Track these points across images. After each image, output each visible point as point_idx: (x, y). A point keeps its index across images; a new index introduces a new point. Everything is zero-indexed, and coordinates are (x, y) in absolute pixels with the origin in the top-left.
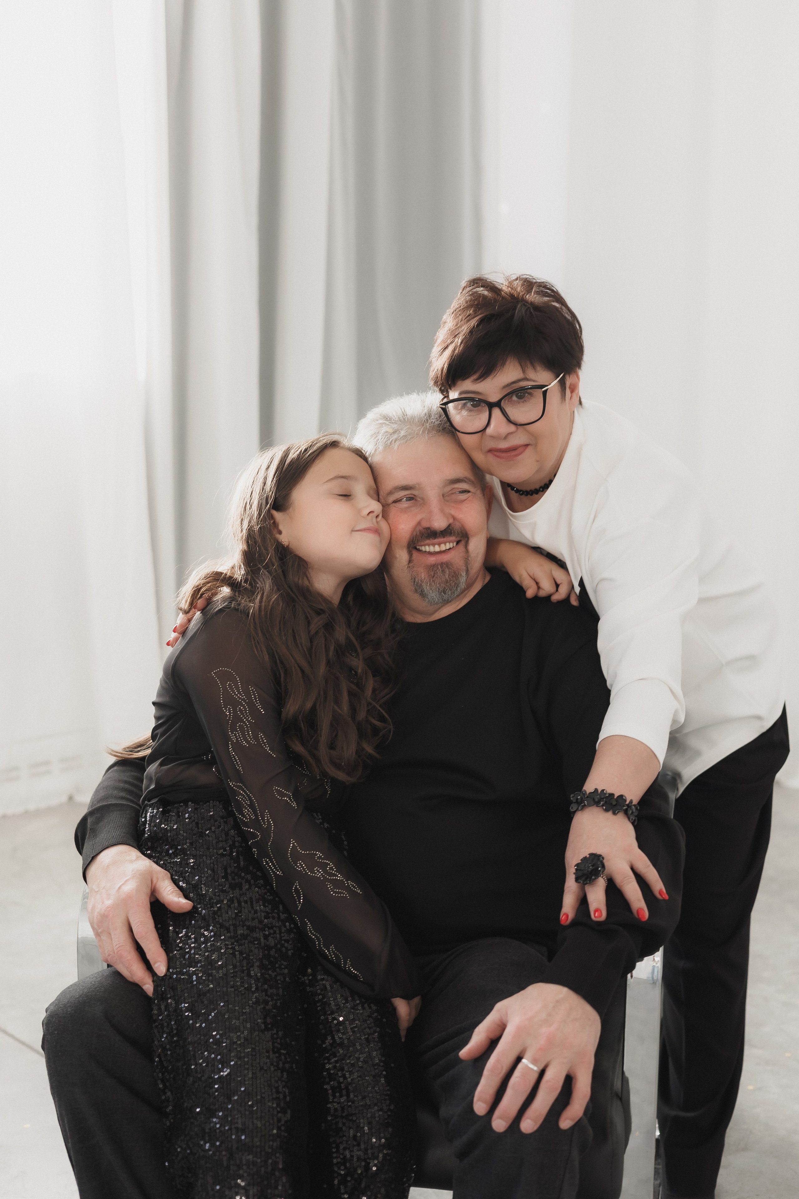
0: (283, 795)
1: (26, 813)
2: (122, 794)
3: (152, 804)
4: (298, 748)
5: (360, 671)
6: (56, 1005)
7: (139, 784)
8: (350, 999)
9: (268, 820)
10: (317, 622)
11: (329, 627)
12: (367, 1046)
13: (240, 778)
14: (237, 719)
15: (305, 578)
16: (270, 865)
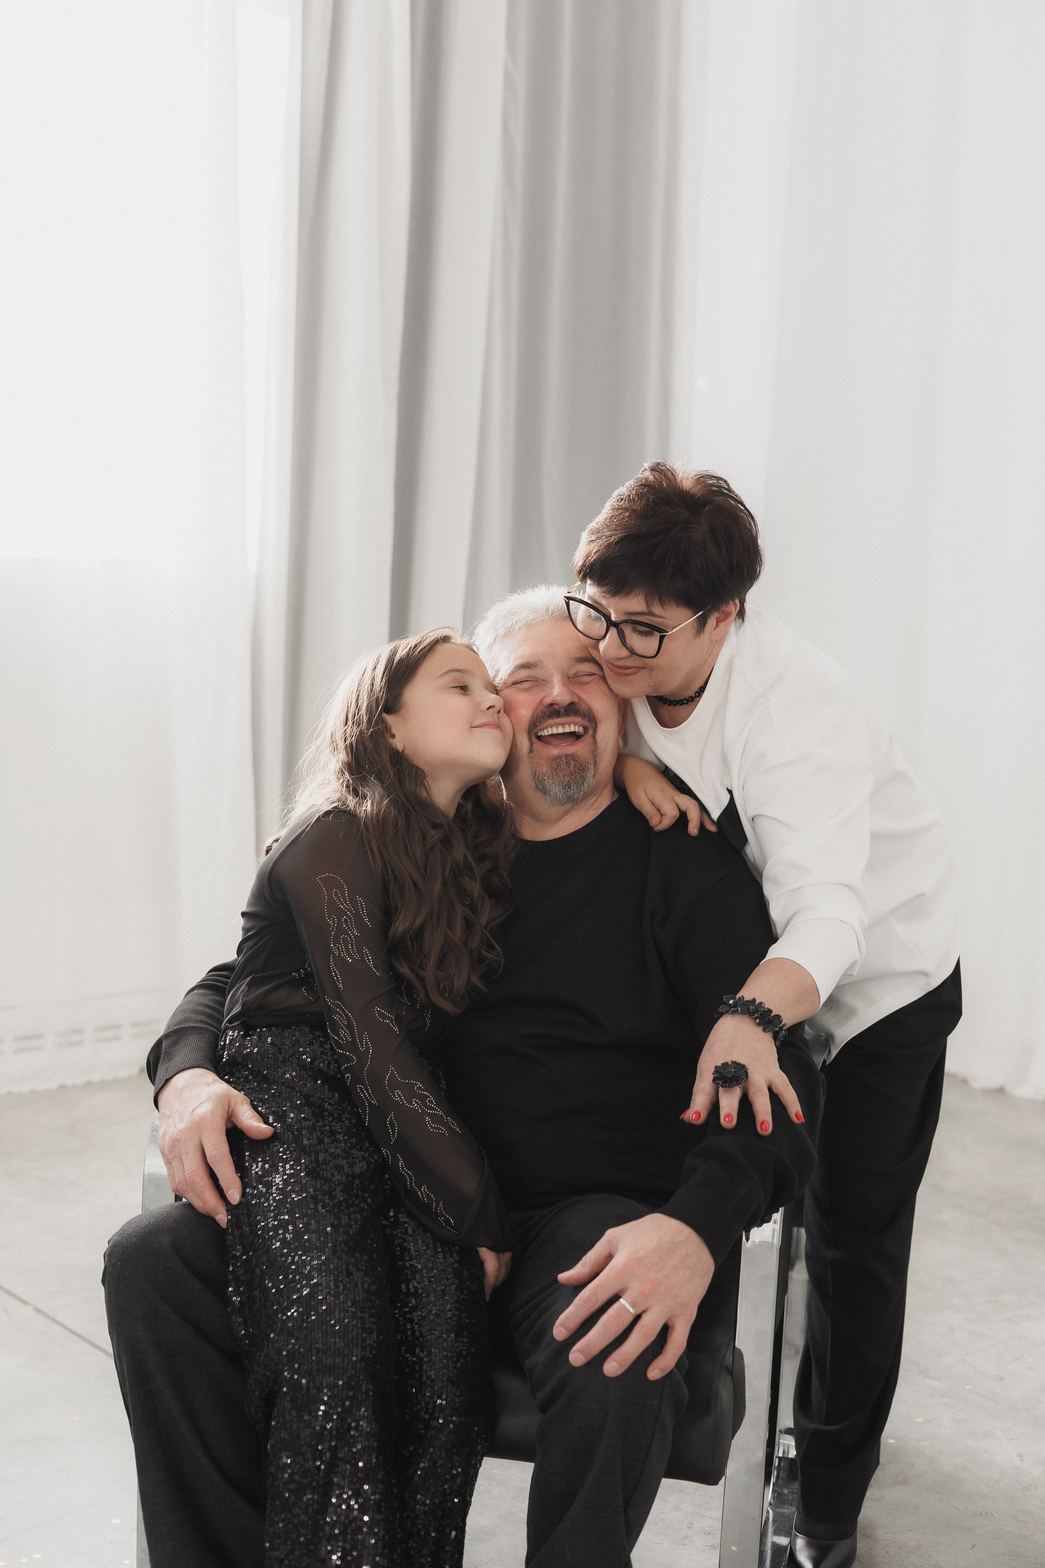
0: (385, 1017)
1: (89, 1083)
2: (201, 1018)
3: (233, 1026)
4: (404, 969)
5: (476, 895)
6: (120, 1234)
7: (221, 1009)
8: (431, 1246)
9: (366, 1042)
10: (434, 836)
11: (446, 842)
12: (442, 1298)
13: (337, 994)
14: (340, 930)
15: (422, 787)
16: (365, 1093)
